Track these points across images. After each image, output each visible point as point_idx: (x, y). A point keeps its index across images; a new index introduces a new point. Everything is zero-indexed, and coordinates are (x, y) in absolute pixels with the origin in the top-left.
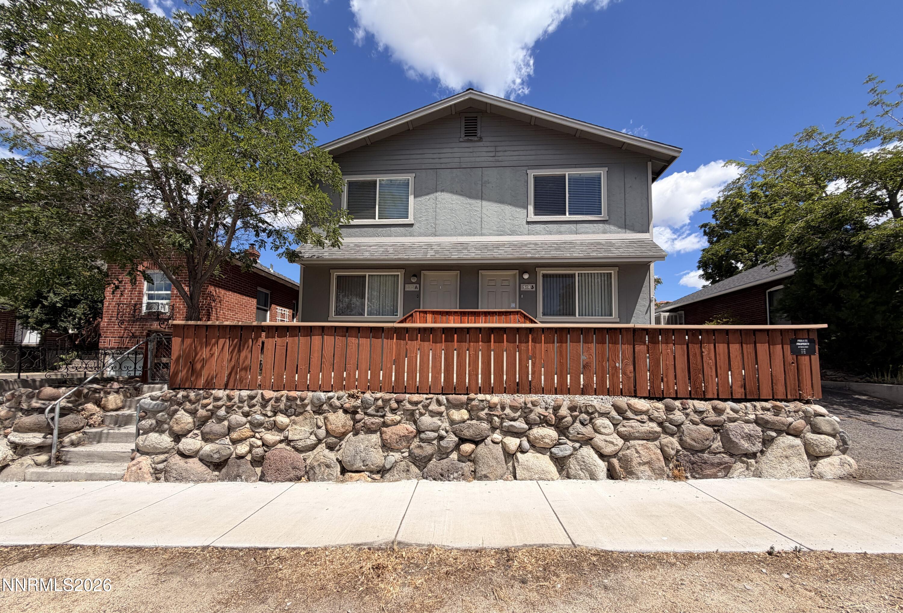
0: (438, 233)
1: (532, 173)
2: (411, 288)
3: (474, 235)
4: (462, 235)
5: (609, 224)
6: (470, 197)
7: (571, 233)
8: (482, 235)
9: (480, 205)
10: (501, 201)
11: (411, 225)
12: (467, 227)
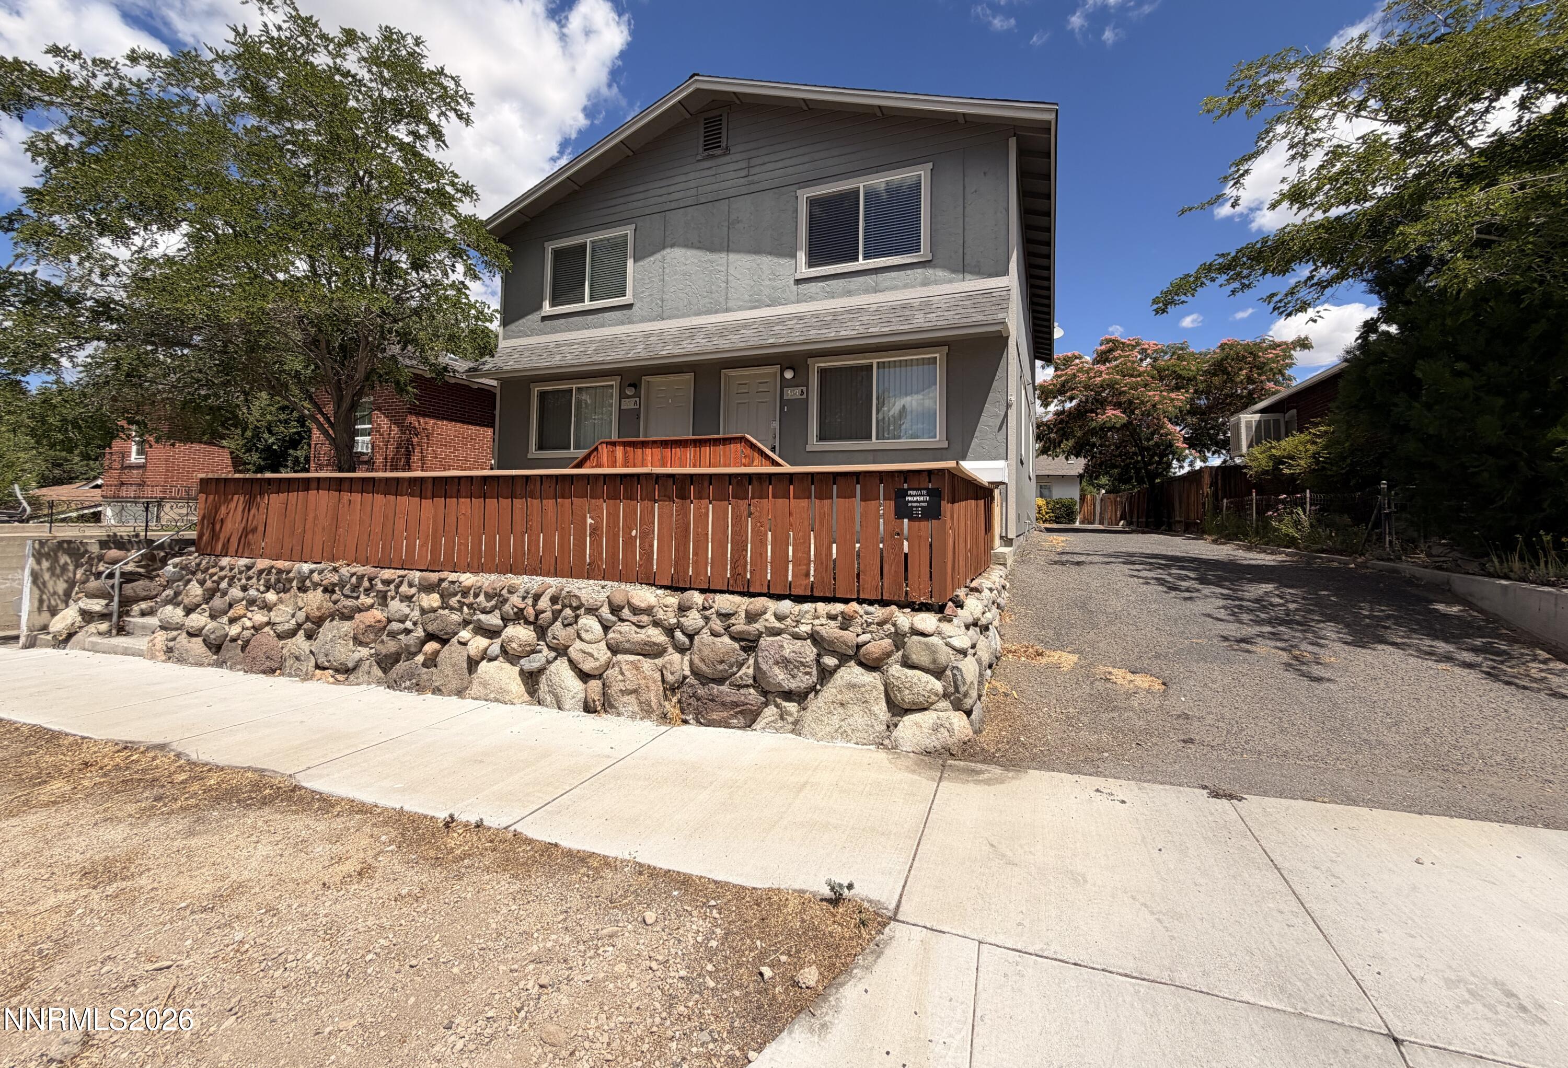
0: (665, 315)
1: (804, 195)
2: (628, 404)
3: (716, 312)
4: (699, 314)
5: (935, 267)
6: (712, 249)
7: (867, 291)
8: (727, 310)
9: (724, 261)
10: (757, 251)
11: (629, 306)
12: (707, 300)
